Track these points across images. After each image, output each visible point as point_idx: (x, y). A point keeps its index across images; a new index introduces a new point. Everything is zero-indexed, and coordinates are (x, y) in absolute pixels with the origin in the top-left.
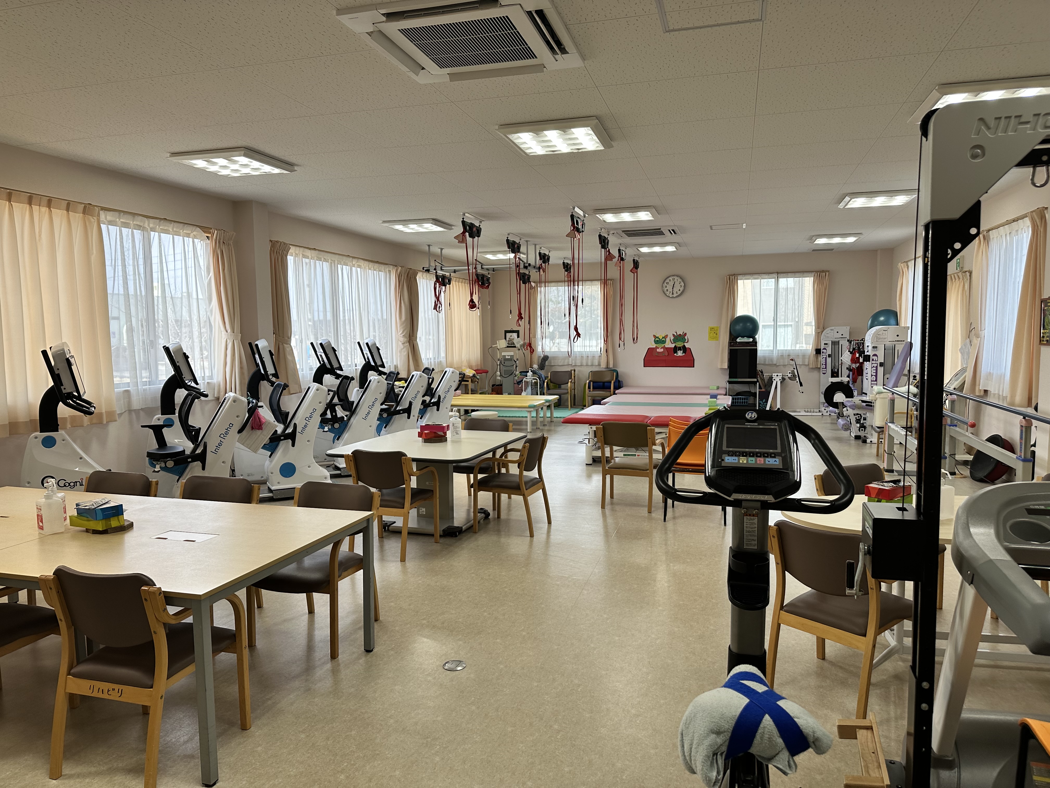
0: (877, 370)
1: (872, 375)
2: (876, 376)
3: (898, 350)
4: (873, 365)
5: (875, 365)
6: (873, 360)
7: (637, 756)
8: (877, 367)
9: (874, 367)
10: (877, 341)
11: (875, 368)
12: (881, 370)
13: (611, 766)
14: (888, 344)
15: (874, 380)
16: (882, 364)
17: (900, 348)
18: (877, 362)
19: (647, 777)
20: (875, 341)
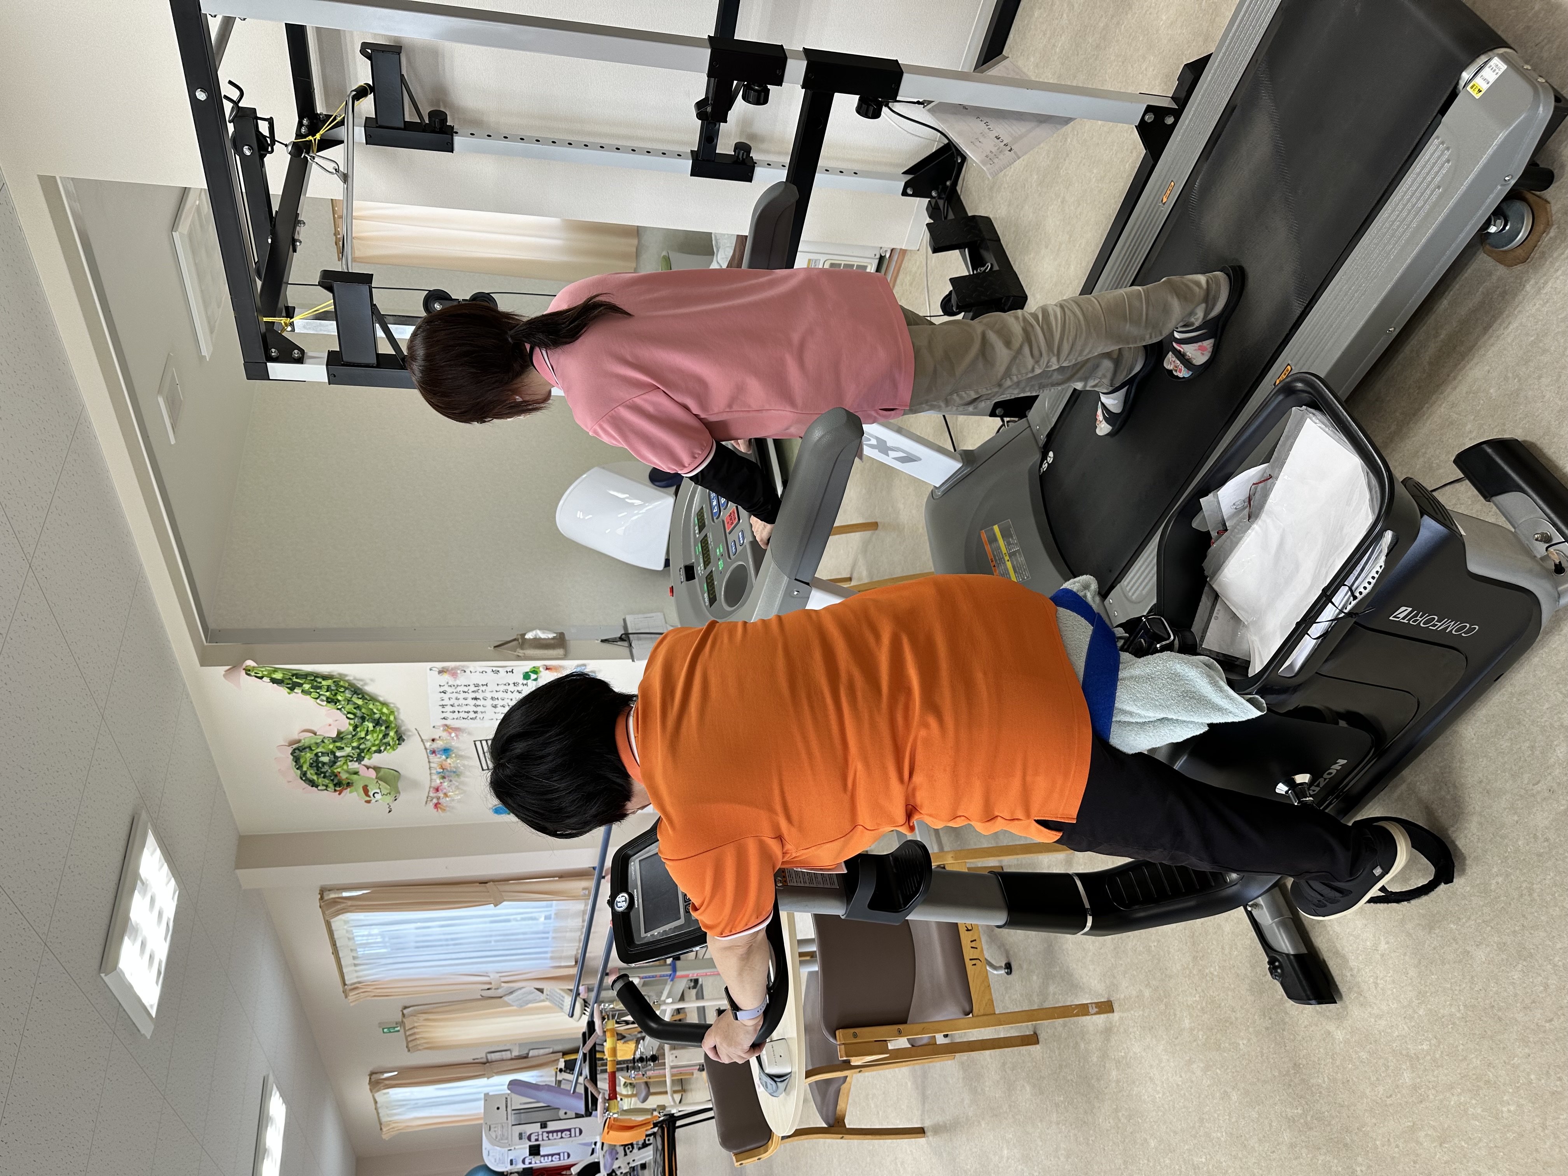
0: (553, 1132)
1: (562, 1137)
2: (562, 1131)
3: (521, 1104)
4: (545, 1138)
5: (545, 1135)
6: (537, 1140)
7: (1255, 1115)
8: (548, 1132)
9: (548, 1137)
10: (507, 1139)
11: (551, 1135)
12: (552, 1126)
13: (1297, 1149)
14: (512, 1119)
15: (568, 1133)
16: (544, 1125)
17: (519, 1101)
18: (540, 1133)
19: (1276, 1074)
20: (506, 1141)
